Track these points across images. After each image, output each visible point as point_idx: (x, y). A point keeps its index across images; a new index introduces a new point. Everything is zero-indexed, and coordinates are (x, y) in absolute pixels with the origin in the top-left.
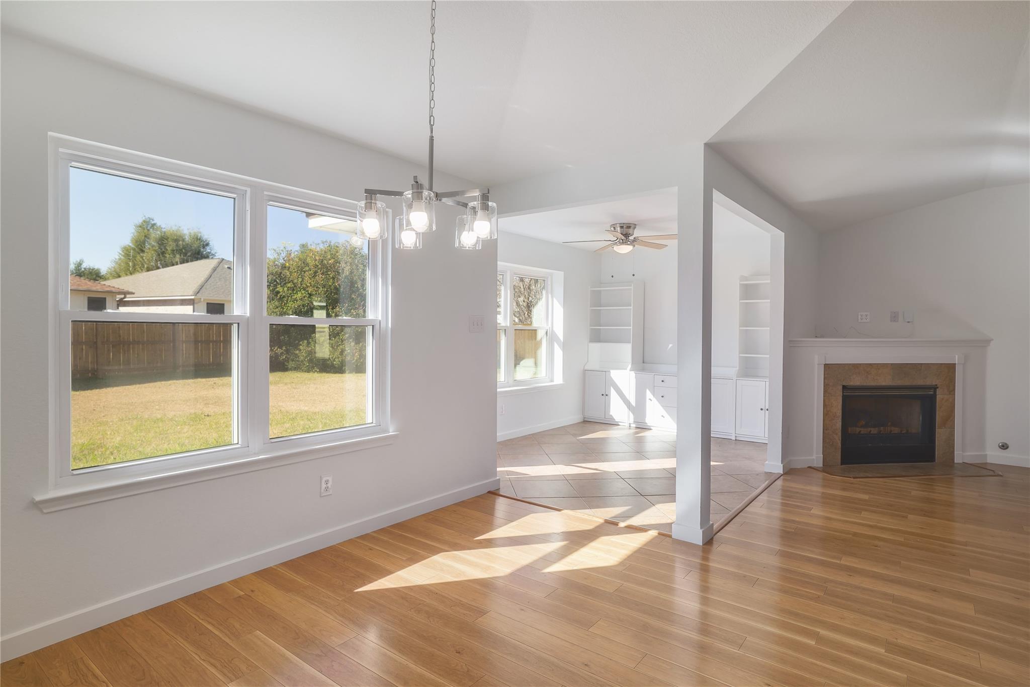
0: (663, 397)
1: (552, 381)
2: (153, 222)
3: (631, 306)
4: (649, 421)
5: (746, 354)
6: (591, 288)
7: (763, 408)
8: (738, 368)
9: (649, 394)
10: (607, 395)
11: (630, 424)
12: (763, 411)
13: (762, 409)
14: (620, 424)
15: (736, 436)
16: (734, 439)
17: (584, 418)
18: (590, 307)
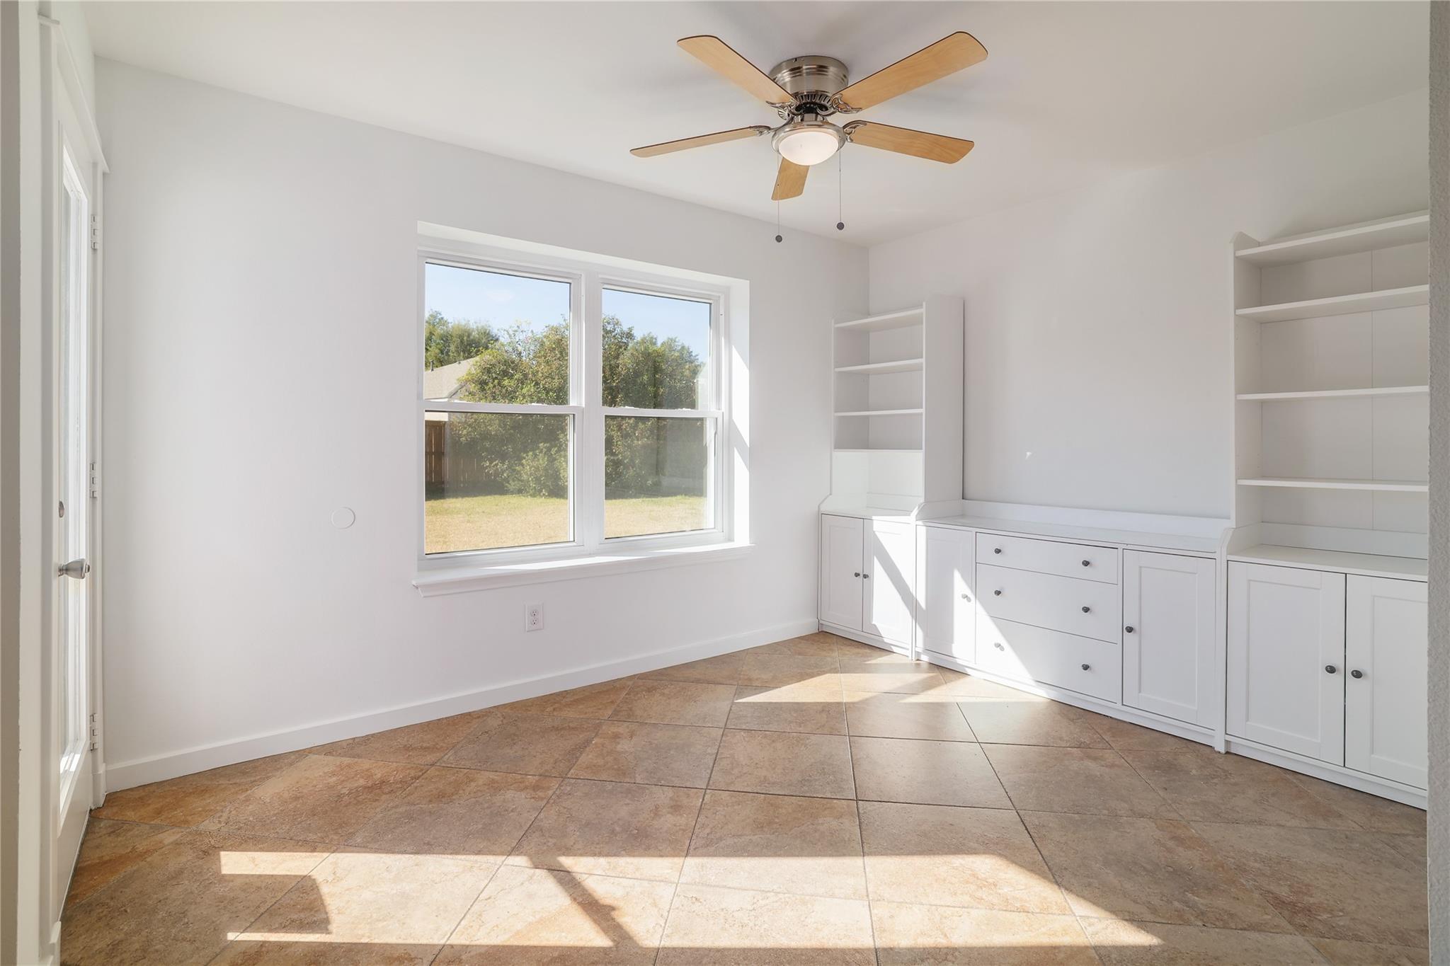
0: (998, 593)
1: (730, 539)
2: (440, 317)
3: (922, 357)
4: (961, 652)
5: (1264, 477)
6: (836, 323)
7: (1339, 664)
8: (1232, 523)
9: (960, 586)
10: (865, 576)
11: (918, 654)
12: (1337, 678)
13: (1331, 670)
14: (895, 649)
15: (1227, 742)
16: (1223, 751)
17: (820, 625)
18: (836, 367)
